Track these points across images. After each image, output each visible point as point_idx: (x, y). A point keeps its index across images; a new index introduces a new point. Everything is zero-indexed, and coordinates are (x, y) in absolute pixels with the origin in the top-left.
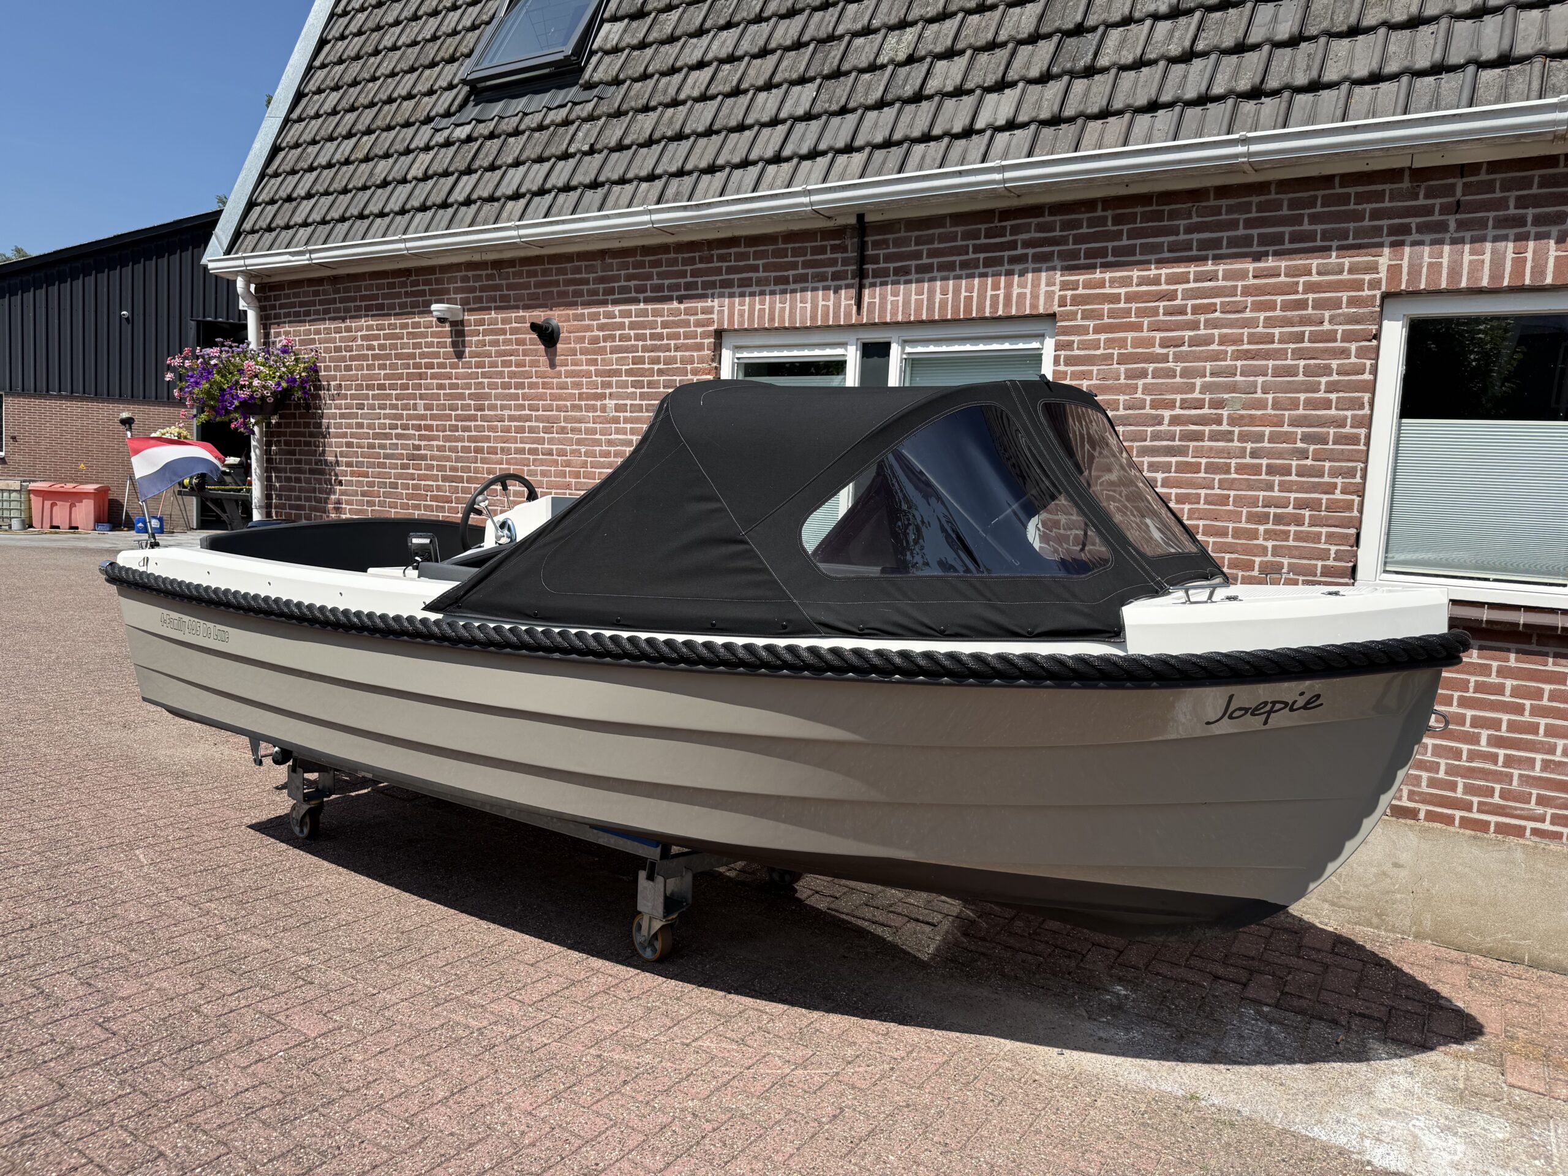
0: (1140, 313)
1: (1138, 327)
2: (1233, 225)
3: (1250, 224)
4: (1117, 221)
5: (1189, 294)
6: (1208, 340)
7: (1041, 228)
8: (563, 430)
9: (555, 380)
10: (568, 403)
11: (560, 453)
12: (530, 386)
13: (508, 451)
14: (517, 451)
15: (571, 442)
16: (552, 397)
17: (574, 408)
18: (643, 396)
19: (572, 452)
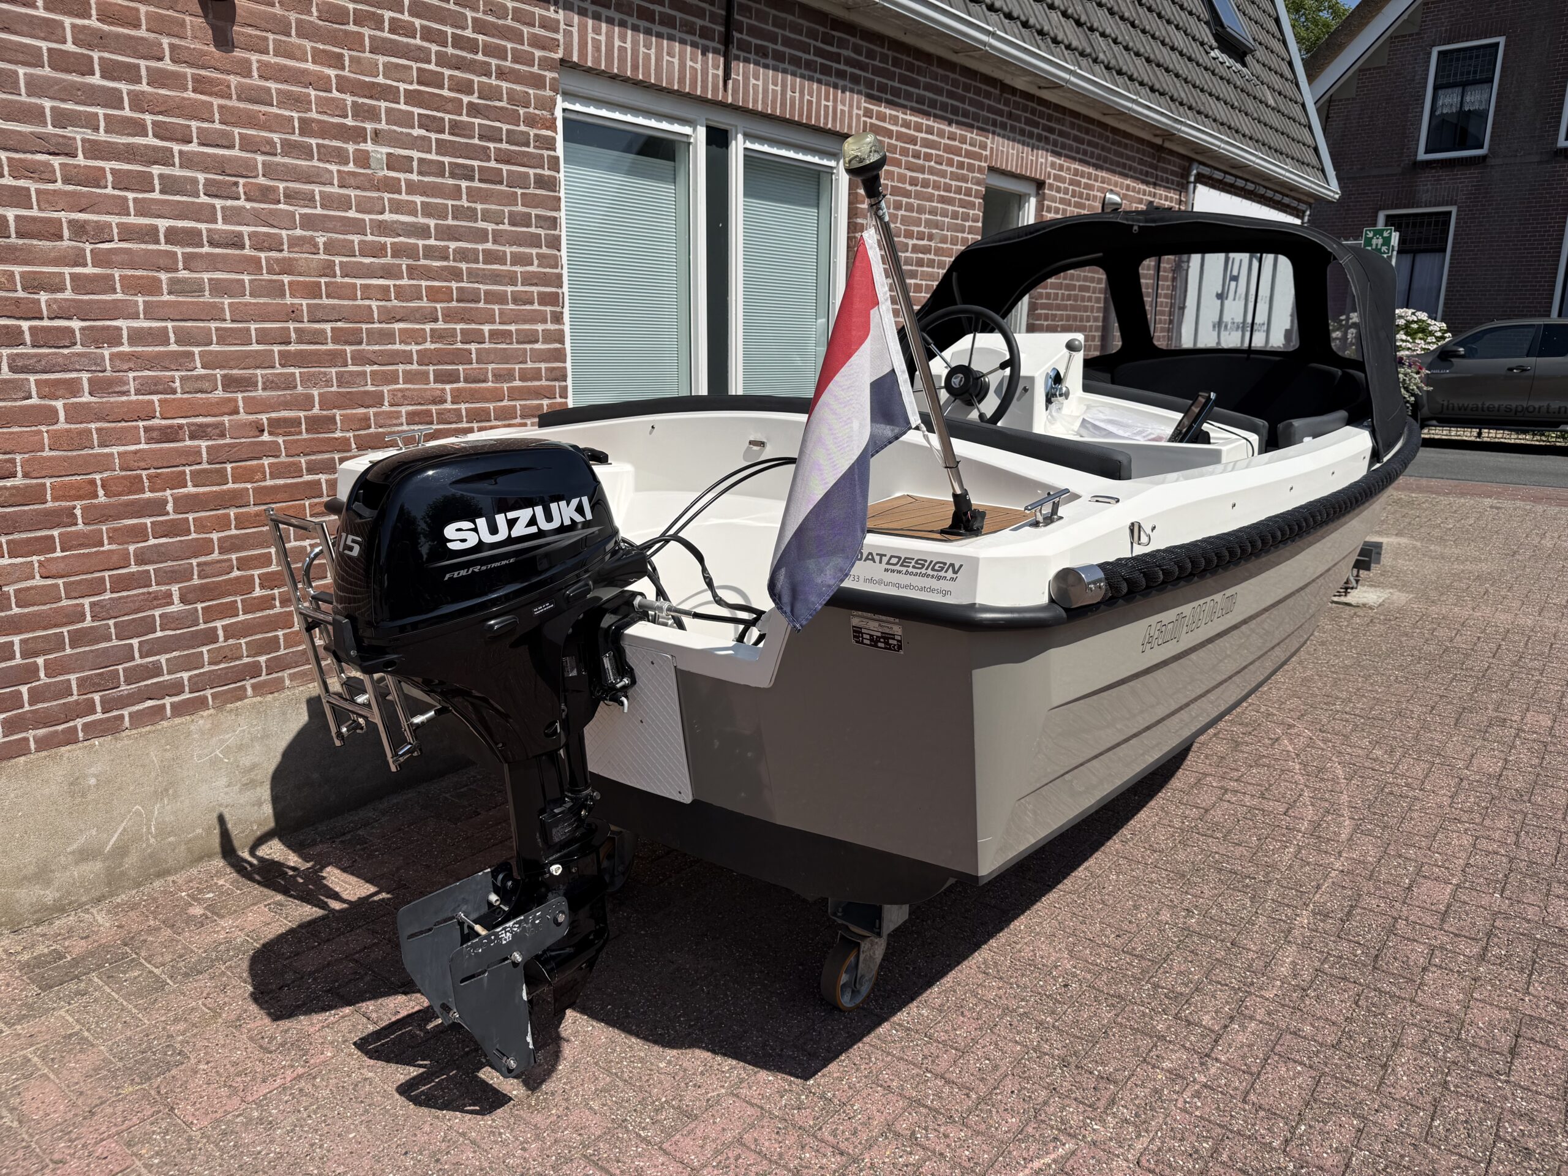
5: (924, 143)
8: (265, 194)
9: (233, 80)
10: (276, 137)
11: (262, 243)
12: (158, 78)
13: (101, 233)
14: (128, 233)
15: (289, 221)
16: (230, 117)
17: (290, 148)
18: (443, 147)
19: (294, 242)
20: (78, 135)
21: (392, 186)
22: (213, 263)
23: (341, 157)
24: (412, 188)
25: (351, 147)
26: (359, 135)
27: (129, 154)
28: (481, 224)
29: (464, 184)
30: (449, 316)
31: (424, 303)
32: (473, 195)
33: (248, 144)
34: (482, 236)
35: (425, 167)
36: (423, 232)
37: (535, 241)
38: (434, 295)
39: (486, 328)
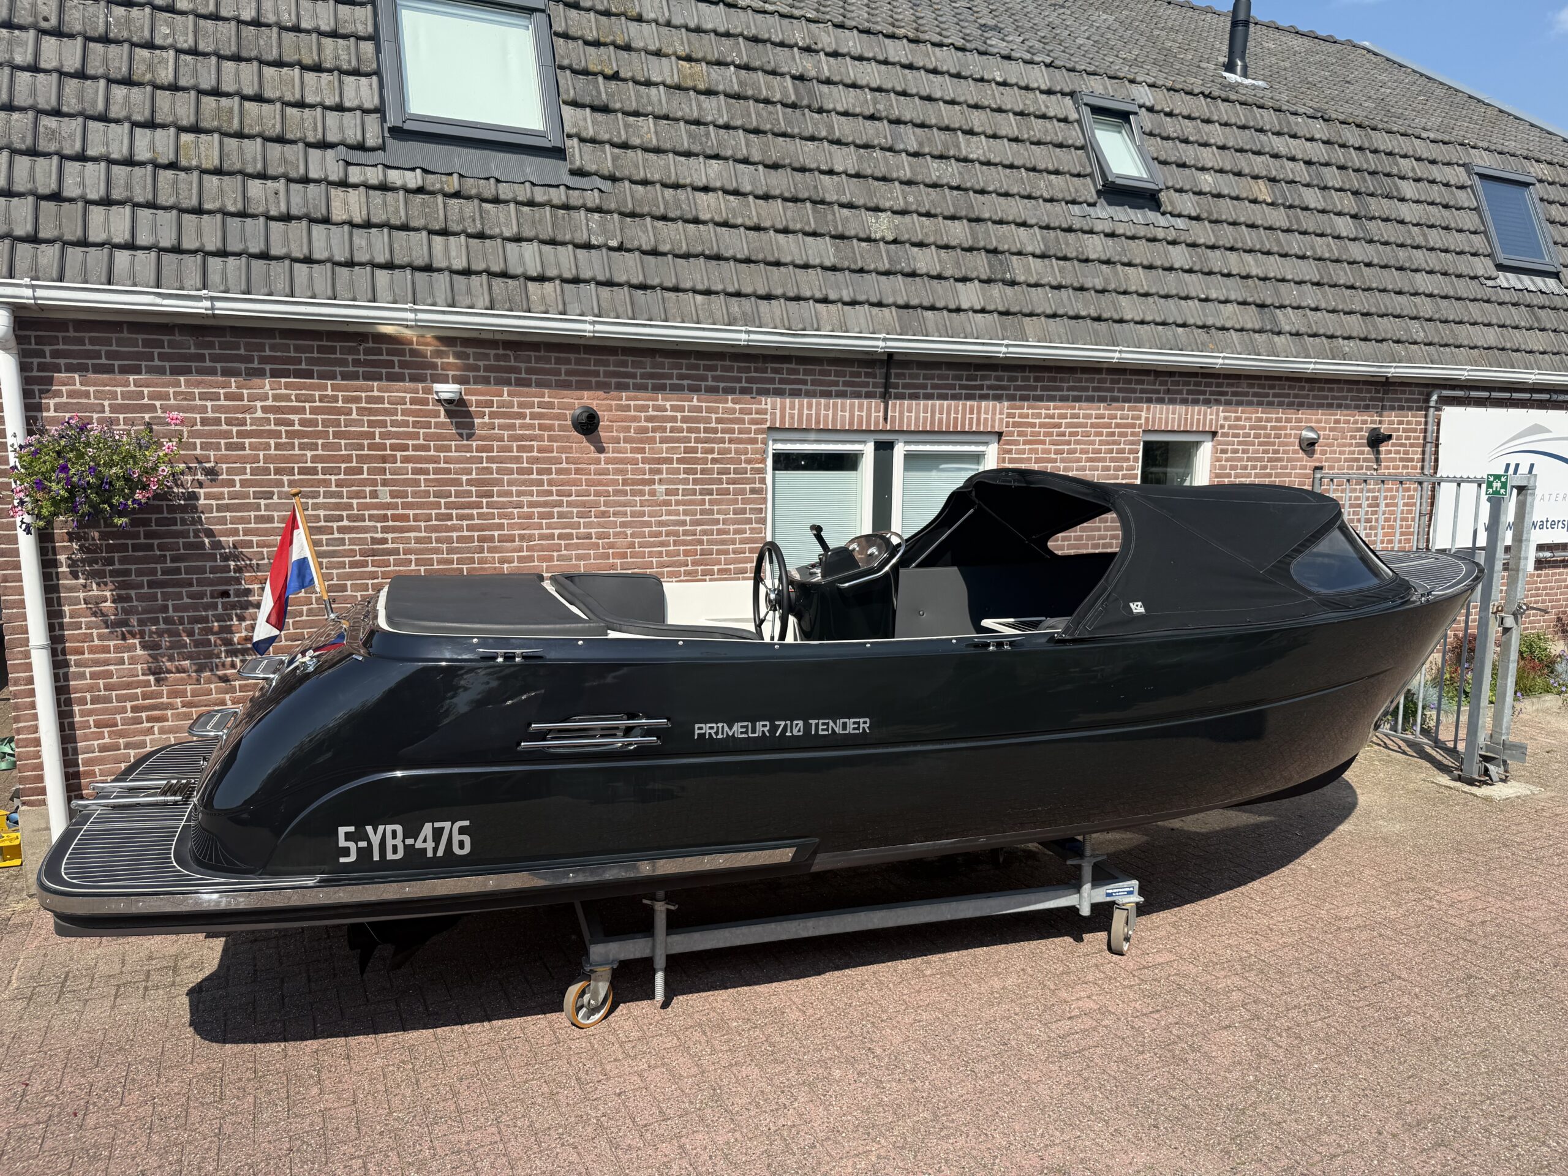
0: (1047, 434)
1: (1043, 443)
2: (1086, 389)
3: (1095, 389)
4: (1036, 379)
5: (1069, 425)
6: (1074, 452)
7: (998, 379)
9: (592, 467)
10: (610, 489)
11: (600, 536)
12: (559, 472)
13: (531, 538)
14: (542, 537)
15: (614, 525)
16: (589, 483)
17: (617, 493)
18: (696, 482)
19: (616, 535)
20: (525, 499)
21: (668, 503)
22: (577, 547)
23: (642, 493)
24: (678, 503)
25: (647, 488)
26: (652, 482)
27: (545, 504)
28: (716, 516)
29: (707, 498)
30: (694, 563)
31: (682, 557)
32: (711, 502)
33: (598, 494)
34: (717, 522)
35: (686, 492)
36: (684, 523)
37: (749, 521)
38: (687, 553)
39: (716, 568)
